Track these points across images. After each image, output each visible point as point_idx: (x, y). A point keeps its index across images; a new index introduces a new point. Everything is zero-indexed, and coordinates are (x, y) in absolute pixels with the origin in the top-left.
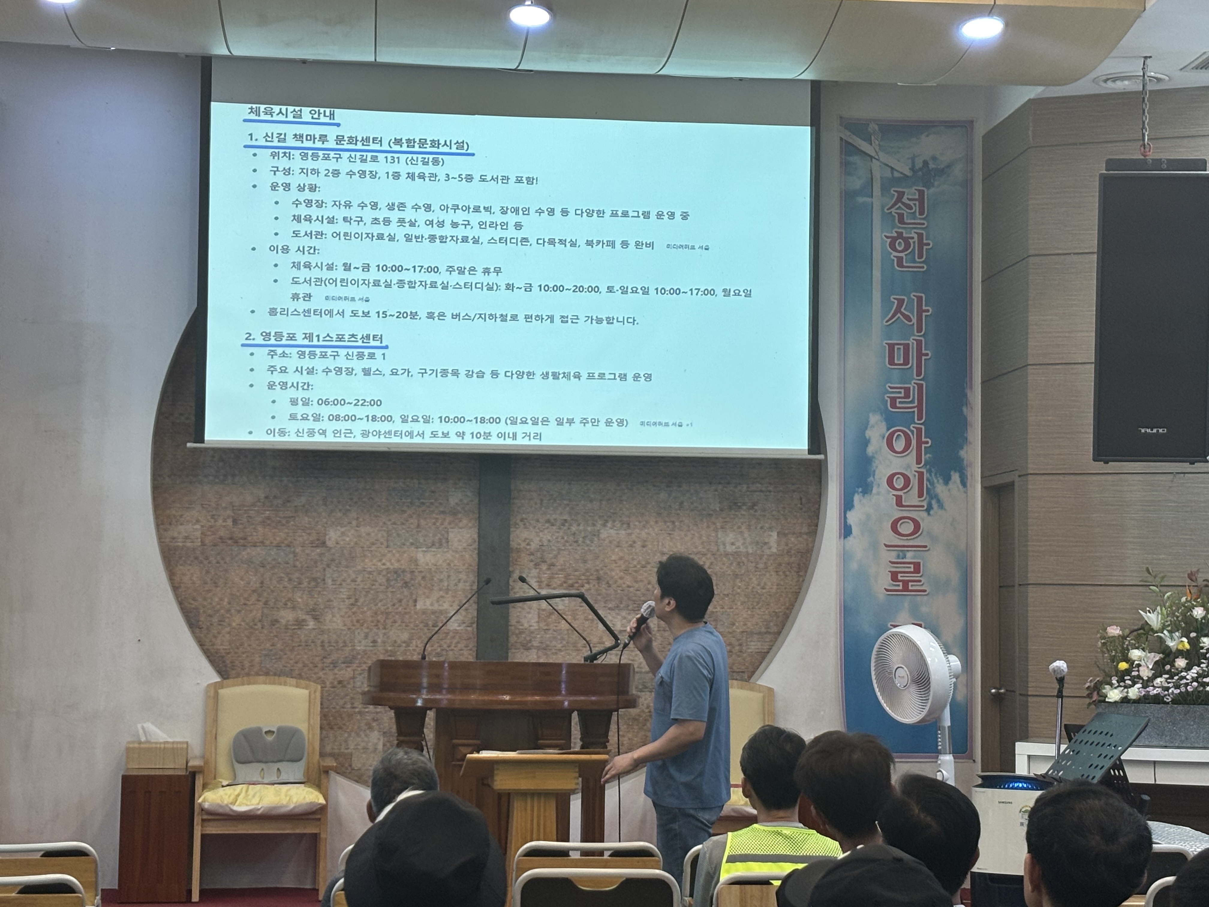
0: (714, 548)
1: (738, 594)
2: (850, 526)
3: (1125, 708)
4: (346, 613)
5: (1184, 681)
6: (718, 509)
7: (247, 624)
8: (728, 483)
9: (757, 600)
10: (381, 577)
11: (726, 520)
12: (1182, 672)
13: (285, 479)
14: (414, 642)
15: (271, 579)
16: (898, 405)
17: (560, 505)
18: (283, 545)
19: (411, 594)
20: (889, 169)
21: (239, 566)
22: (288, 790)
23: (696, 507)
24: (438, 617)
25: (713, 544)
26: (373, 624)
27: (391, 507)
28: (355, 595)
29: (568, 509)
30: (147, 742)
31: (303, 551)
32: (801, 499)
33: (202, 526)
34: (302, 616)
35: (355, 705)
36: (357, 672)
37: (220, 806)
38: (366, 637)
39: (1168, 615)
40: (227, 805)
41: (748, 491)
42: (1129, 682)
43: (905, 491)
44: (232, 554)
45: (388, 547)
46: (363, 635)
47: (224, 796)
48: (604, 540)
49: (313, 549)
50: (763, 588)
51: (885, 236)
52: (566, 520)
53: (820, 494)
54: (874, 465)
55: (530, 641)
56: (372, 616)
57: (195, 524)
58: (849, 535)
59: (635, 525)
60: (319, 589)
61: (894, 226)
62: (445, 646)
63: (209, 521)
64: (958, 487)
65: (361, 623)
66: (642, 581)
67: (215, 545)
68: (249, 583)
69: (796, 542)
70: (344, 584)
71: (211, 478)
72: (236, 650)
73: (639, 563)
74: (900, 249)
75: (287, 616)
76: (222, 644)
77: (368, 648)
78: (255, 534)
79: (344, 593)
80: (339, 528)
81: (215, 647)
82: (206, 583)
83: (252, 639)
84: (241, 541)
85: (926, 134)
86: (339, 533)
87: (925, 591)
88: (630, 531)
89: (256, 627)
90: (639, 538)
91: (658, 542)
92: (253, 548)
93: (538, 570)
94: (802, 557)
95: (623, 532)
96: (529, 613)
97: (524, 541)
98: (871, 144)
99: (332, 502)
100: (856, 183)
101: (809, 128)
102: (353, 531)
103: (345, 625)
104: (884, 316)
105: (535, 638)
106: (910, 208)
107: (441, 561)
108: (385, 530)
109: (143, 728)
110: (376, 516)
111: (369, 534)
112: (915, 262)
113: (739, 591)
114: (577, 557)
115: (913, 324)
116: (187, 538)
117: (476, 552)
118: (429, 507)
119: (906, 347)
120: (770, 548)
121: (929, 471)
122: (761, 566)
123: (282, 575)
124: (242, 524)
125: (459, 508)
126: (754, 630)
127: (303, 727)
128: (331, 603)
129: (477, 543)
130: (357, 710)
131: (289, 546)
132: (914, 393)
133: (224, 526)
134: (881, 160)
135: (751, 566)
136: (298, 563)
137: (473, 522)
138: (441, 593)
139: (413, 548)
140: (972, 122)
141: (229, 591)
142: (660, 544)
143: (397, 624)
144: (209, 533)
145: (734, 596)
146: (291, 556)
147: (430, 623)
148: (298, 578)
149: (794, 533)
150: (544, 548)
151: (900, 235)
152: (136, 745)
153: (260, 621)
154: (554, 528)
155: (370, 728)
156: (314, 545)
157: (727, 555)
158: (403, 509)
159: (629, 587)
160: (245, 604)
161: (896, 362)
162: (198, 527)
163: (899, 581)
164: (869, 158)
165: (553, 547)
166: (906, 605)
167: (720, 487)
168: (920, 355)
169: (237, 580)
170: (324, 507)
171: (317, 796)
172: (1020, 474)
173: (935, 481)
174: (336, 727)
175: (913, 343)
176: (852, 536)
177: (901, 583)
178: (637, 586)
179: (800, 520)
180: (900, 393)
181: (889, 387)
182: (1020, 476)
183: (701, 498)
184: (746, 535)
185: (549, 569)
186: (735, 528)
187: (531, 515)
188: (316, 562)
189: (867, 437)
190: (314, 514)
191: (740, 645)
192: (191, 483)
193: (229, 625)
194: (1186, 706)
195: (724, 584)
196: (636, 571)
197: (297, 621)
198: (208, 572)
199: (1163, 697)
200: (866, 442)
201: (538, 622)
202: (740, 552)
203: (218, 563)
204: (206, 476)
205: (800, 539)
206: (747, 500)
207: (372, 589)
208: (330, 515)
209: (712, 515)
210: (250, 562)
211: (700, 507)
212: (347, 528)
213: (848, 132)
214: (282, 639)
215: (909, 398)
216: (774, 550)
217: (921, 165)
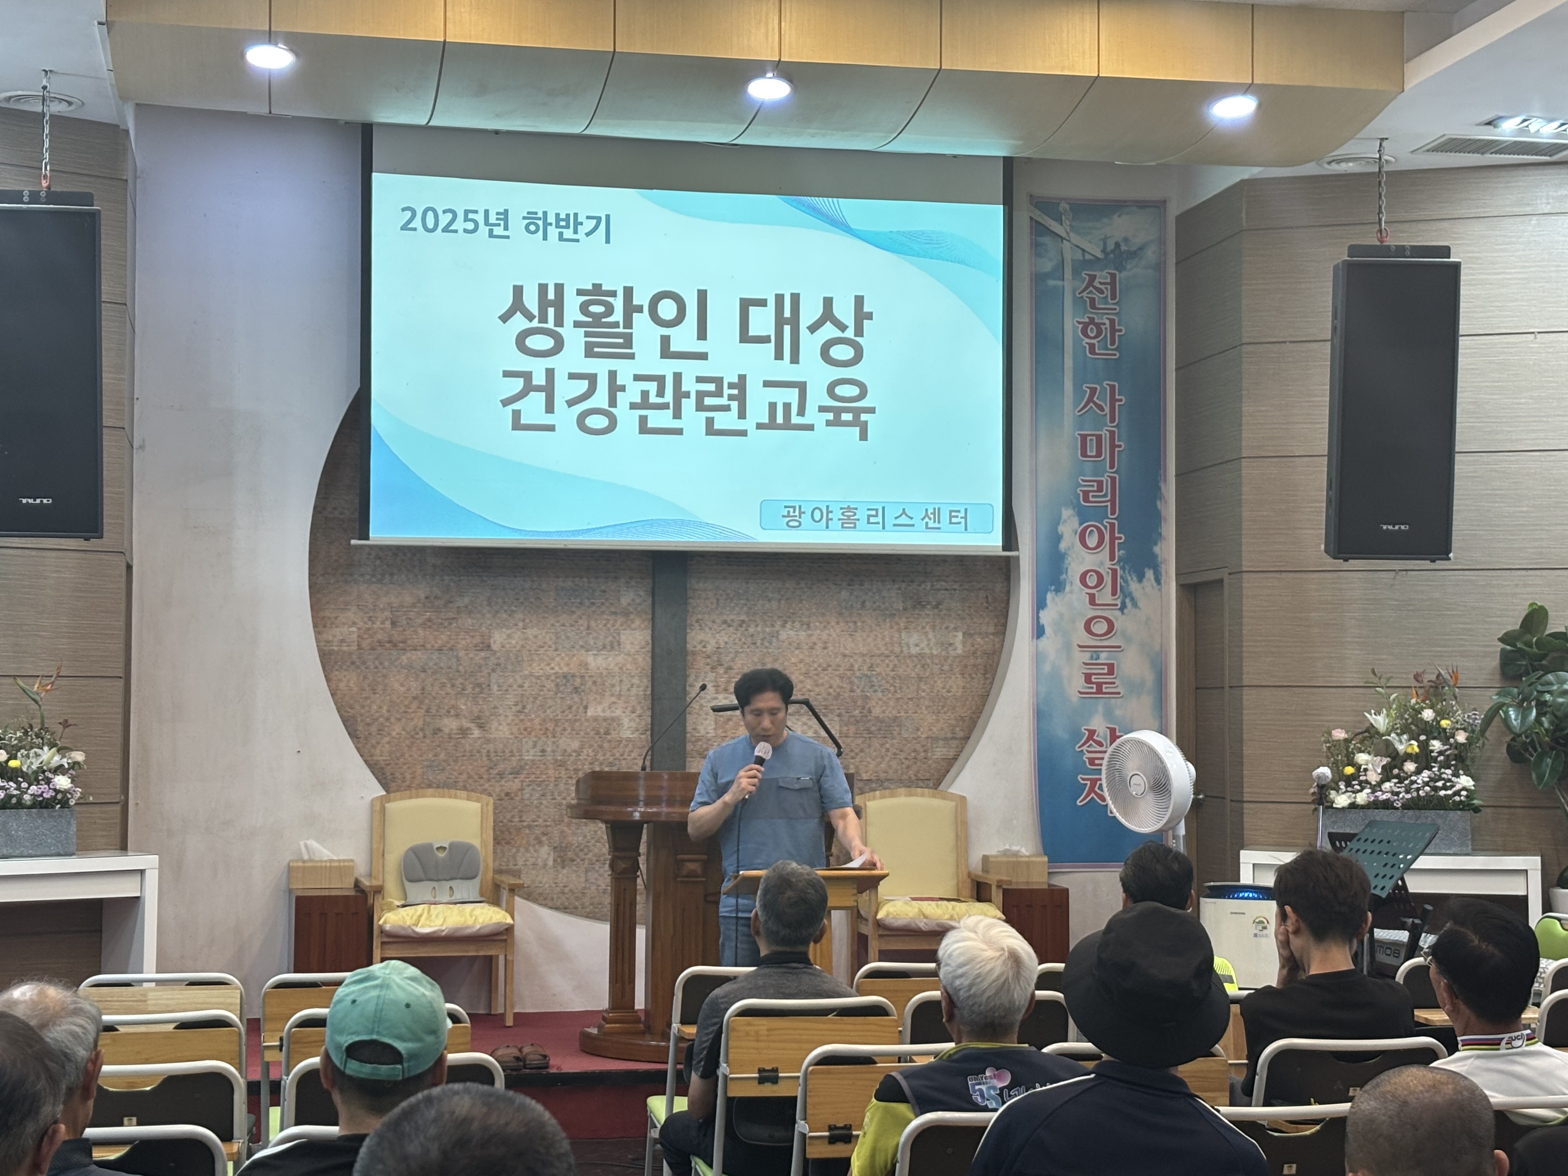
0: (897, 649)
1: (923, 697)
2: (1043, 625)
3: (1354, 815)
4: (513, 720)
5: (1415, 786)
6: (901, 608)
7: (408, 733)
8: (912, 582)
9: (941, 704)
10: (549, 682)
11: (909, 620)
12: (1411, 776)
13: (446, 578)
14: (585, 751)
15: (432, 685)
16: (1091, 499)
17: (737, 605)
18: (444, 648)
19: (582, 700)
20: (1081, 251)
21: (399, 671)
22: (473, 910)
23: (879, 607)
24: (609, 724)
25: (896, 645)
26: (541, 732)
27: (559, 608)
28: (522, 702)
29: (745, 609)
30: (311, 860)
31: (467, 654)
32: (987, 597)
33: (359, 629)
34: (466, 724)
35: (524, 818)
36: (524, 784)
37: (403, 928)
38: (535, 746)
39: (1397, 718)
40: (409, 927)
41: (933, 589)
42: (1358, 787)
43: (1099, 589)
44: (391, 659)
45: (556, 650)
46: (531, 744)
47: (406, 917)
48: (783, 642)
49: (476, 652)
50: (949, 692)
51: (1077, 321)
52: (743, 621)
53: (1008, 592)
54: (1066, 562)
55: (707, 749)
56: (540, 724)
57: (351, 626)
58: (1042, 636)
59: (816, 626)
60: (484, 695)
61: (1085, 311)
62: (618, 755)
63: (366, 623)
64: (1152, 586)
65: (528, 731)
66: (823, 685)
67: (373, 649)
68: (409, 689)
69: (982, 643)
70: (510, 689)
71: (367, 577)
72: (396, 762)
73: (820, 666)
74: (1092, 335)
75: (450, 724)
76: (381, 754)
77: (537, 758)
78: (415, 637)
79: (511, 699)
80: (504, 630)
81: (374, 758)
82: (363, 690)
83: (414, 749)
84: (401, 644)
85: (1117, 214)
86: (504, 636)
87: (1119, 693)
88: (810, 632)
89: (417, 736)
90: (820, 639)
91: (839, 643)
92: (413, 652)
93: (714, 674)
94: (988, 658)
95: (803, 633)
96: (706, 719)
97: (701, 642)
98: (1062, 224)
99: (497, 603)
100: (1048, 266)
101: (1002, 206)
102: (519, 633)
103: (512, 734)
104: (1076, 404)
105: (712, 745)
106: (1102, 292)
107: (612, 665)
108: (553, 633)
109: (306, 846)
110: (544, 618)
111: (536, 637)
112: (1107, 349)
113: (923, 694)
114: (756, 660)
115: (1106, 414)
116: (342, 641)
117: (650, 655)
118: (599, 607)
119: (1099, 438)
120: (955, 650)
121: (1123, 568)
122: (946, 668)
123: (445, 681)
124: (401, 626)
125: (631, 609)
126: (939, 736)
127: (476, 842)
128: (497, 710)
129: (650, 646)
130: (525, 824)
131: (451, 649)
132: (1107, 487)
133: (382, 629)
134: (1072, 241)
135: (936, 668)
136: (461, 668)
137: (646, 623)
138: (613, 699)
139: (583, 651)
140: (1165, 202)
141: (388, 698)
142: (842, 645)
143: (567, 732)
144: (366, 636)
145: (919, 699)
146: (454, 660)
147: (602, 731)
148: (461, 684)
149: (980, 634)
150: (720, 650)
151: (1092, 320)
152: (300, 864)
153: (422, 730)
154: (731, 629)
155: (540, 843)
156: (478, 648)
157: (910, 657)
158: (572, 609)
159: (810, 691)
160: (405, 712)
161: (1089, 453)
162: (354, 629)
163: (1094, 683)
164: (1059, 239)
165: (731, 650)
166: (1100, 708)
167: (904, 585)
168: (1113, 446)
169: (397, 685)
170: (488, 608)
171: (504, 916)
172: (1230, 571)
173: (1129, 578)
174: (503, 842)
175: (1106, 434)
177: (1094, 686)
179: (986, 620)
180: (1093, 486)
181: (1082, 480)
182: (1230, 574)
183: (884, 597)
184: (931, 635)
185: (726, 672)
186: (919, 628)
187: (707, 616)
188: (480, 667)
189: (1060, 533)
190: (478, 615)
191: (925, 751)
192: (346, 582)
193: (389, 734)
194: (1417, 812)
195: (908, 688)
196: (817, 675)
197: (461, 730)
198: (365, 678)
199: (1393, 802)
200: (1059, 538)
201: (715, 729)
202: (925, 653)
203: (376, 668)
204: (362, 575)
205: (986, 639)
206: (931, 599)
207: (539, 695)
208: (494, 616)
209: (895, 615)
210: (410, 667)
211: (883, 606)
212: (513, 630)
213: (1038, 212)
214: (446, 749)
215: (1102, 491)
216: (959, 651)
217: (1113, 247)
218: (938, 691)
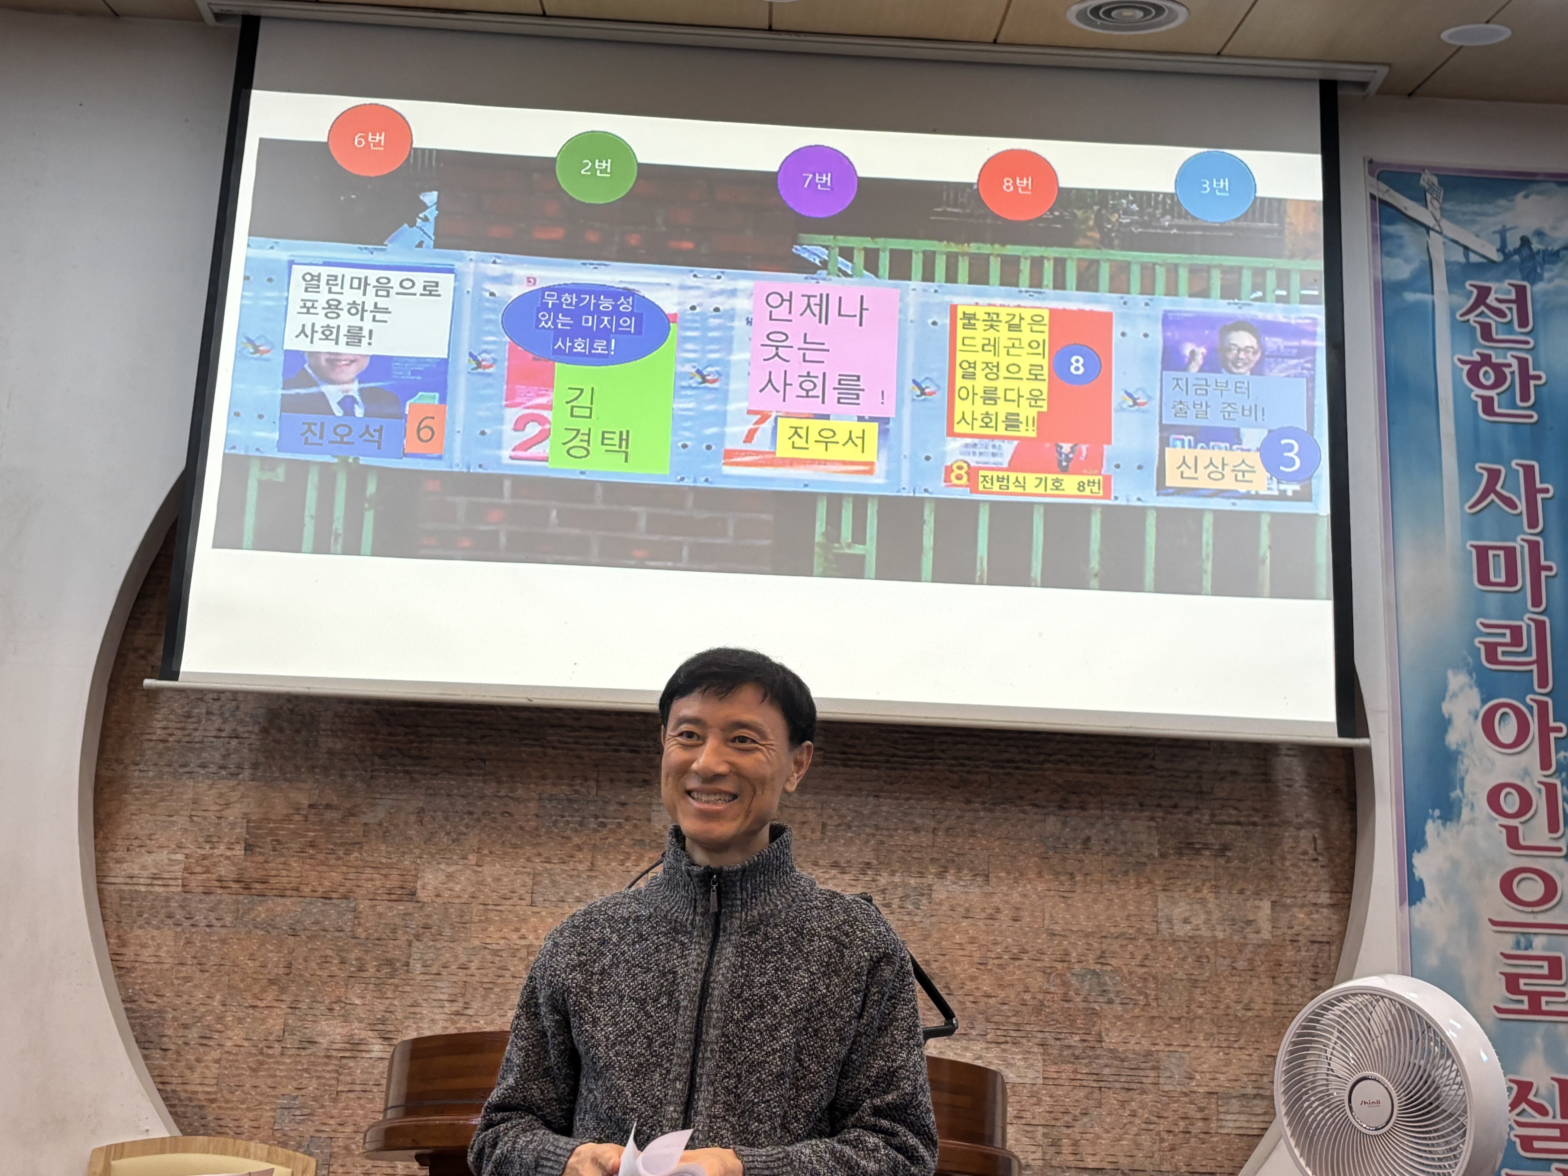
0: (1149, 927)
1: (1200, 1017)
2: (1421, 881)
6: (1156, 854)
7: (254, 1045)
8: (1175, 806)
9: (1234, 1030)
10: (516, 961)
11: (1171, 875)
13: (349, 773)
15: (306, 960)
16: (1501, 658)
17: (859, 835)
18: (334, 895)
20: (1462, 249)
23: (1115, 849)
25: (1148, 919)
27: (543, 831)
28: (463, 995)
29: (872, 842)
31: (373, 907)
32: (1315, 839)
33: (187, 856)
34: (360, 1031)
41: (1213, 822)
43: (1523, 819)
44: (237, 911)
45: (532, 904)
48: (940, 904)
49: (390, 904)
51: (1460, 360)
52: (868, 865)
54: (1462, 767)
57: (174, 852)
58: (1420, 900)
59: (1000, 879)
60: (396, 981)
61: (1474, 344)
63: (200, 847)
67: (208, 892)
68: (263, 966)
69: (1308, 923)
70: (444, 972)
71: (213, 768)
72: (228, 1096)
73: (1007, 950)
74: (1487, 383)
75: (331, 1032)
76: (202, 1082)
78: (284, 873)
80: (442, 866)
81: (188, 1087)
82: (183, 964)
83: (262, 1074)
84: (258, 886)
85: (1523, 193)
86: (442, 877)
88: (990, 889)
89: (270, 1052)
90: (1007, 902)
91: (1043, 911)
92: (280, 900)
94: (1320, 951)
95: (977, 890)
98: (1426, 207)
99: (433, 818)
100: (1402, 270)
101: (1319, 161)
102: (469, 872)
104: (1465, 495)
106: (1502, 315)
108: (529, 874)
110: (514, 846)
111: (498, 880)
112: (1515, 407)
113: (1200, 1011)
115: (1521, 514)
116: (155, 877)
118: (613, 831)
119: (1510, 553)
120: (1258, 932)
121: (1566, 783)
123: (330, 953)
124: (262, 854)
126: (1231, 1091)
128: (417, 1010)
131: (345, 897)
132: (1529, 638)
133: (228, 858)
134: (1445, 232)
135: (1223, 965)
136: (360, 931)
141: (225, 979)
142: (1047, 915)
144: (198, 869)
145: (1192, 1021)
146: (350, 916)
148: (357, 959)
149: (1303, 906)
151: (1486, 360)
153: (280, 1039)
154: (847, 877)
156: (393, 897)
157: (1174, 941)
158: (565, 835)
160: (252, 1007)
161: (1493, 580)
162: (180, 857)
163: (1523, 993)
164: (1424, 230)
166: (1540, 1043)
167: (1160, 812)
168: (1536, 569)
169: (242, 958)
170: (418, 827)
175: (1522, 547)
176: (1424, 901)
177: (1525, 998)
178: (1002, 994)
179: (1315, 881)
180: (1504, 635)
181: (1482, 624)
183: (1123, 833)
184: (1211, 906)
186: (1190, 891)
188: (394, 931)
189: (1446, 716)
190: (398, 840)
191: (1205, 1119)
192: (175, 776)
193: (220, 1045)
195: (1171, 998)
197: (349, 1042)
198: (188, 942)
200: (1444, 724)
202: (1201, 936)
203: (210, 925)
204: (203, 766)
205: (1315, 916)
206: (1211, 839)
208: (427, 841)
209: (1145, 864)
210: (269, 926)
211: (1122, 850)
212: (459, 867)
213: (1383, 187)
214: (318, 1077)
215: (1520, 645)
216: (1266, 935)
217: (1518, 244)
218: (1228, 1007)
